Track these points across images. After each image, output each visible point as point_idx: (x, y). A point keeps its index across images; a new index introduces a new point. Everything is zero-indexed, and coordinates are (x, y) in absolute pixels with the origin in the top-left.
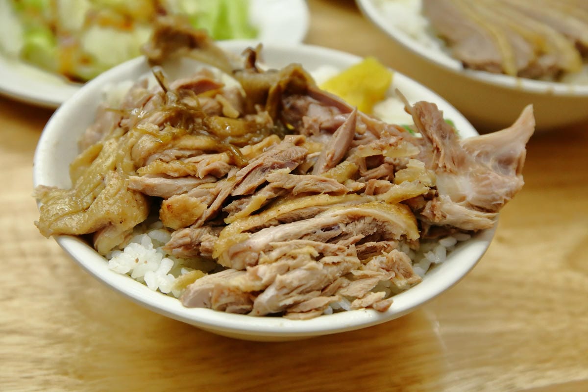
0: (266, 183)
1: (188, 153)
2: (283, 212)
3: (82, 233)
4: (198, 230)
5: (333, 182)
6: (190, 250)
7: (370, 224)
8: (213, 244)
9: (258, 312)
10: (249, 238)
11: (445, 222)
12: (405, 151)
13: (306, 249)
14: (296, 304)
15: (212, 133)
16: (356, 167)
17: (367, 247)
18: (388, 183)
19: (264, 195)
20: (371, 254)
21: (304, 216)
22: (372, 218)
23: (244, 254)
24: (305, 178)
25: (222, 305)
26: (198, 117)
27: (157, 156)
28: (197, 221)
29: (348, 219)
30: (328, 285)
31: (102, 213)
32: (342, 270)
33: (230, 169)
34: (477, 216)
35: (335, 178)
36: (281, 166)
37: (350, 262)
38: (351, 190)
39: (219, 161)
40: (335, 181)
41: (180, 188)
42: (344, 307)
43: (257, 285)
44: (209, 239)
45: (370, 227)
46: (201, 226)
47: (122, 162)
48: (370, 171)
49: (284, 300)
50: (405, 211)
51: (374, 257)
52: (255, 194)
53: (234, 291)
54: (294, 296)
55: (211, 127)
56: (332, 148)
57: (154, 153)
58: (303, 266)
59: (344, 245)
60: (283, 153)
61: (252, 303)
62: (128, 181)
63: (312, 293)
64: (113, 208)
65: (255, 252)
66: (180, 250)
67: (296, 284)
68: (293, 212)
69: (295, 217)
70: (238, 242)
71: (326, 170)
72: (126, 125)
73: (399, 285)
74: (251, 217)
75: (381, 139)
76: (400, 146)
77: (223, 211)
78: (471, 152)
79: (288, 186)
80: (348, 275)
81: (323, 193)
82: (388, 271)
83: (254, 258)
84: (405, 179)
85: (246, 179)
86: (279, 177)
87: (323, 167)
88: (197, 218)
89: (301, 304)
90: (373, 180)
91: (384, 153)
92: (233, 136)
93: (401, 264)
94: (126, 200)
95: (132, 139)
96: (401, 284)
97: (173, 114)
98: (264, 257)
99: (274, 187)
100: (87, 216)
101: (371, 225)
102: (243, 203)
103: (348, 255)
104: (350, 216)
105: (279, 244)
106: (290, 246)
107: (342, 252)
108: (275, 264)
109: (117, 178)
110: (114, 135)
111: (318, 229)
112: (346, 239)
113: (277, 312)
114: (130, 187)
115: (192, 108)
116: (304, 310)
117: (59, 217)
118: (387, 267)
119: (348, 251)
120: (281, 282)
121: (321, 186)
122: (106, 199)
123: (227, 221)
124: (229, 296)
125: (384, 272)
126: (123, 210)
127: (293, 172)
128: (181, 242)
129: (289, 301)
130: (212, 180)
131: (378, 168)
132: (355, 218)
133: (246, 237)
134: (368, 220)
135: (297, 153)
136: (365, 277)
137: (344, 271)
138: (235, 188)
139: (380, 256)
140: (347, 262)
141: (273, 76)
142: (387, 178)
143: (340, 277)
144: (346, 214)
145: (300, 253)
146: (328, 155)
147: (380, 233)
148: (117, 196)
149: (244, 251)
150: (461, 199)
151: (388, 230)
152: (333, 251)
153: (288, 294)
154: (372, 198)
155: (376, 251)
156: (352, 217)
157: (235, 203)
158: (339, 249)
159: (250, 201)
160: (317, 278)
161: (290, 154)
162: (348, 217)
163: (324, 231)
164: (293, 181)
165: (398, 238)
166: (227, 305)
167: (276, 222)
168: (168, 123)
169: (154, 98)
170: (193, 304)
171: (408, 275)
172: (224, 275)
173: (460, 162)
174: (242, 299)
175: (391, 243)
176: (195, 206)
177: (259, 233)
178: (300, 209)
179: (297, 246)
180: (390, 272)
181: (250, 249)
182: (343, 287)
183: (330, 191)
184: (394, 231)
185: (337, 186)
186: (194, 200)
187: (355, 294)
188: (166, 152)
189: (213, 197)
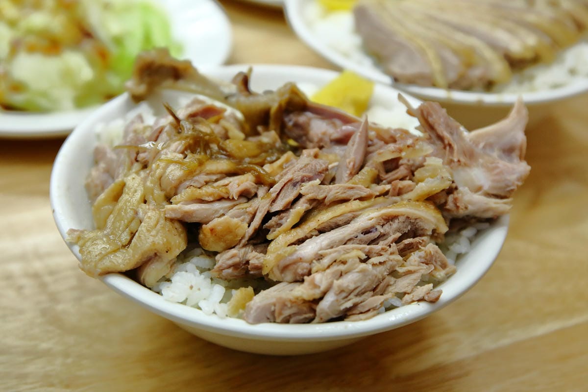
0: (300, 196)
1: (214, 177)
2: (322, 222)
3: (128, 268)
4: (243, 250)
5: (360, 188)
6: (239, 270)
7: (404, 222)
8: (262, 261)
9: (321, 319)
10: (296, 251)
11: (467, 212)
12: (421, 150)
13: (355, 253)
14: (355, 306)
15: (229, 156)
16: (376, 172)
17: (406, 244)
18: (410, 182)
19: (301, 207)
20: (409, 251)
21: (340, 223)
22: (406, 216)
23: (295, 266)
24: (334, 187)
25: (285, 317)
26: (213, 142)
27: (188, 183)
28: (240, 240)
29: (383, 221)
30: (378, 285)
31: (148, 245)
32: (389, 268)
33: (258, 189)
34: (495, 203)
35: (361, 184)
36: (310, 179)
37: (394, 259)
38: (378, 194)
39: (246, 181)
40: (363, 187)
41: (216, 211)
42: (395, 304)
43: (317, 293)
44: (256, 257)
45: (405, 226)
46: (245, 246)
47: (153, 194)
48: (390, 174)
49: (343, 303)
50: (432, 207)
51: (412, 253)
52: (291, 208)
53: (294, 302)
54: (352, 299)
55: (229, 150)
56: (352, 156)
57: (185, 180)
58: (355, 269)
59: (386, 245)
60: (309, 166)
61: (314, 311)
62: (165, 211)
63: (366, 294)
64: (157, 238)
65: (306, 262)
66: (230, 270)
67: (352, 287)
68: (331, 221)
69: (333, 226)
70: (287, 255)
71: (350, 178)
72: (144, 158)
73: (439, 277)
74: (293, 230)
75: (398, 142)
76: (417, 147)
77: (264, 228)
78: (477, 145)
79: (320, 197)
80: (393, 273)
81: (353, 199)
82: (427, 264)
83: (307, 269)
84: (427, 177)
85: (280, 195)
86: (311, 189)
87: (347, 175)
88: (240, 238)
89: (359, 306)
90: (397, 181)
91: (403, 154)
92: (250, 157)
93: (437, 256)
94: (167, 230)
95: (159, 169)
96: (440, 275)
97: (191, 142)
98: (316, 266)
99: (308, 199)
100: (131, 251)
101: (406, 223)
102: (283, 218)
103: (392, 254)
104: (384, 217)
105: (327, 251)
106: (339, 252)
107: (385, 251)
108: (328, 271)
109: (154, 210)
110: (134, 170)
111: (359, 233)
112: (385, 239)
113: (339, 316)
114: (168, 216)
115: (206, 134)
116: (363, 311)
117: (103, 257)
118: (426, 261)
119: (390, 250)
120: (339, 287)
121: (351, 193)
122: (148, 231)
123: (269, 237)
124: (292, 307)
125: (425, 266)
126: (167, 240)
127: (322, 183)
128: (230, 262)
129: (349, 304)
130: (243, 200)
131: (398, 170)
132: (389, 219)
133: (294, 249)
134: (401, 219)
135: (321, 166)
136: (409, 272)
137: (390, 269)
138: (271, 205)
139: (417, 251)
140: (391, 261)
141: (270, 96)
142: (408, 178)
143: (388, 275)
144: (380, 216)
145: (349, 258)
146: (349, 163)
147: (413, 230)
148: (159, 226)
149: (295, 263)
150: (478, 189)
151: (420, 227)
152: (377, 252)
153: (346, 297)
154: (397, 198)
155: (413, 248)
156: (386, 218)
157: (274, 219)
158: (383, 249)
159: (289, 215)
160: (370, 279)
161: (315, 166)
162: (383, 219)
163: (364, 235)
164: (324, 192)
165: (430, 233)
166: (290, 316)
167: (317, 233)
168: (189, 151)
169: (166, 129)
170: (258, 320)
171: (444, 266)
172: (278, 289)
173: (471, 155)
174: (305, 309)
175: (425, 238)
176: (237, 227)
177: (304, 244)
178: (336, 217)
179: (345, 251)
180: (430, 265)
181: (301, 260)
182: (391, 285)
183: (359, 196)
184: (426, 227)
185: (365, 191)
186: (236, 220)
187: (403, 290)
188: (196, 178)
189: (251, 216)
